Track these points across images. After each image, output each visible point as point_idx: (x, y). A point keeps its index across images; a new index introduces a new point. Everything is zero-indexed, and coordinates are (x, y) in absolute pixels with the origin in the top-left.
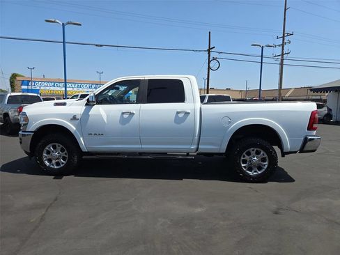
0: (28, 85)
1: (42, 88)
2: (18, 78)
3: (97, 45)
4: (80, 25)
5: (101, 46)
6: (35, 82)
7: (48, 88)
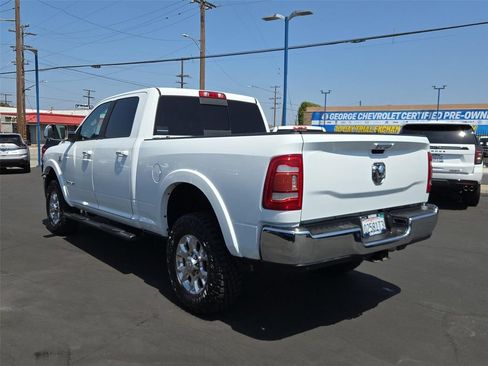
0: (320, 119)
1: (339, 123)
2: (309, 109)
3: (355, 41)
4: (309, 13)
5: (362, 40)
6: (330, 113)
7: (347, 123)
